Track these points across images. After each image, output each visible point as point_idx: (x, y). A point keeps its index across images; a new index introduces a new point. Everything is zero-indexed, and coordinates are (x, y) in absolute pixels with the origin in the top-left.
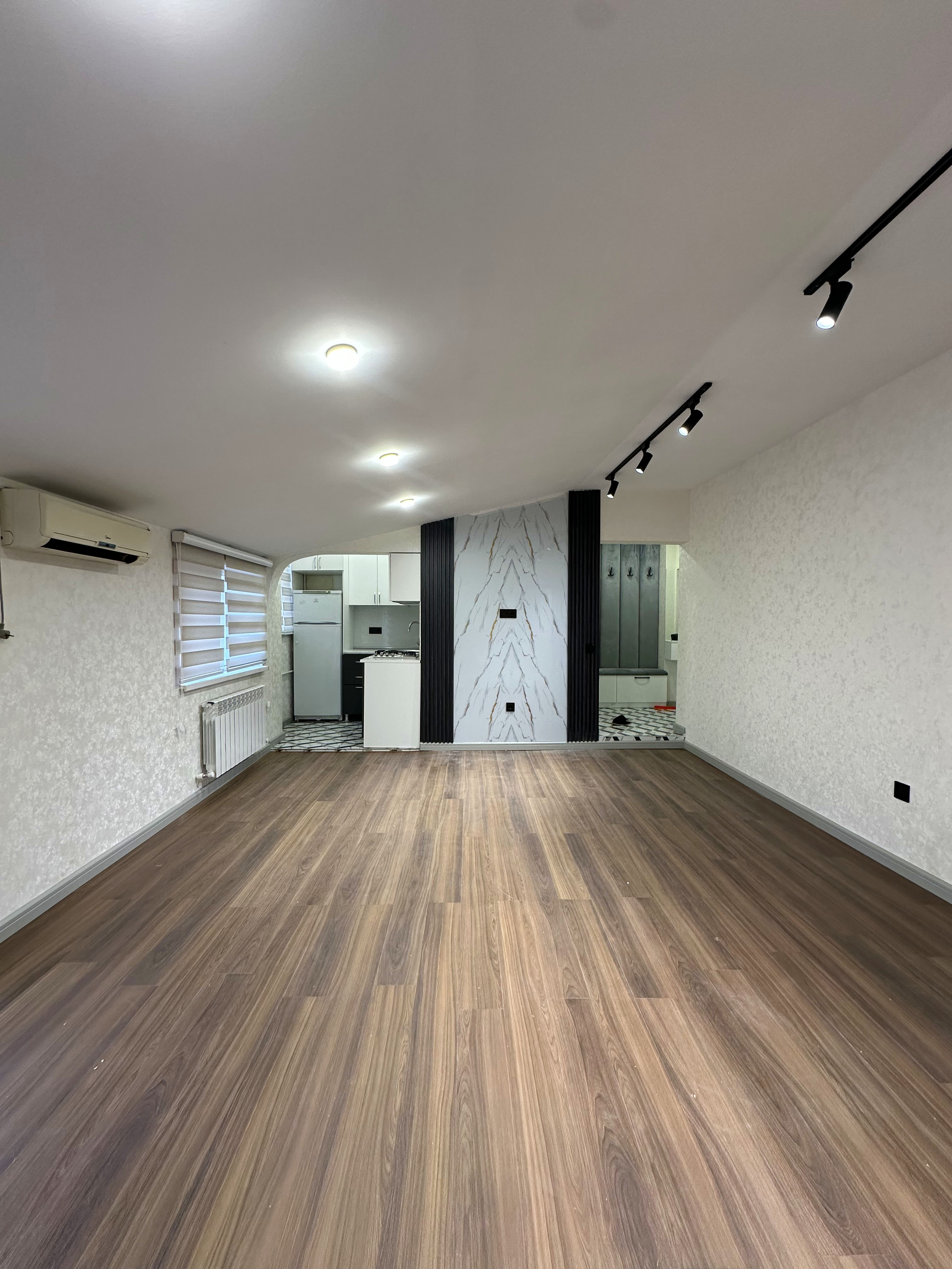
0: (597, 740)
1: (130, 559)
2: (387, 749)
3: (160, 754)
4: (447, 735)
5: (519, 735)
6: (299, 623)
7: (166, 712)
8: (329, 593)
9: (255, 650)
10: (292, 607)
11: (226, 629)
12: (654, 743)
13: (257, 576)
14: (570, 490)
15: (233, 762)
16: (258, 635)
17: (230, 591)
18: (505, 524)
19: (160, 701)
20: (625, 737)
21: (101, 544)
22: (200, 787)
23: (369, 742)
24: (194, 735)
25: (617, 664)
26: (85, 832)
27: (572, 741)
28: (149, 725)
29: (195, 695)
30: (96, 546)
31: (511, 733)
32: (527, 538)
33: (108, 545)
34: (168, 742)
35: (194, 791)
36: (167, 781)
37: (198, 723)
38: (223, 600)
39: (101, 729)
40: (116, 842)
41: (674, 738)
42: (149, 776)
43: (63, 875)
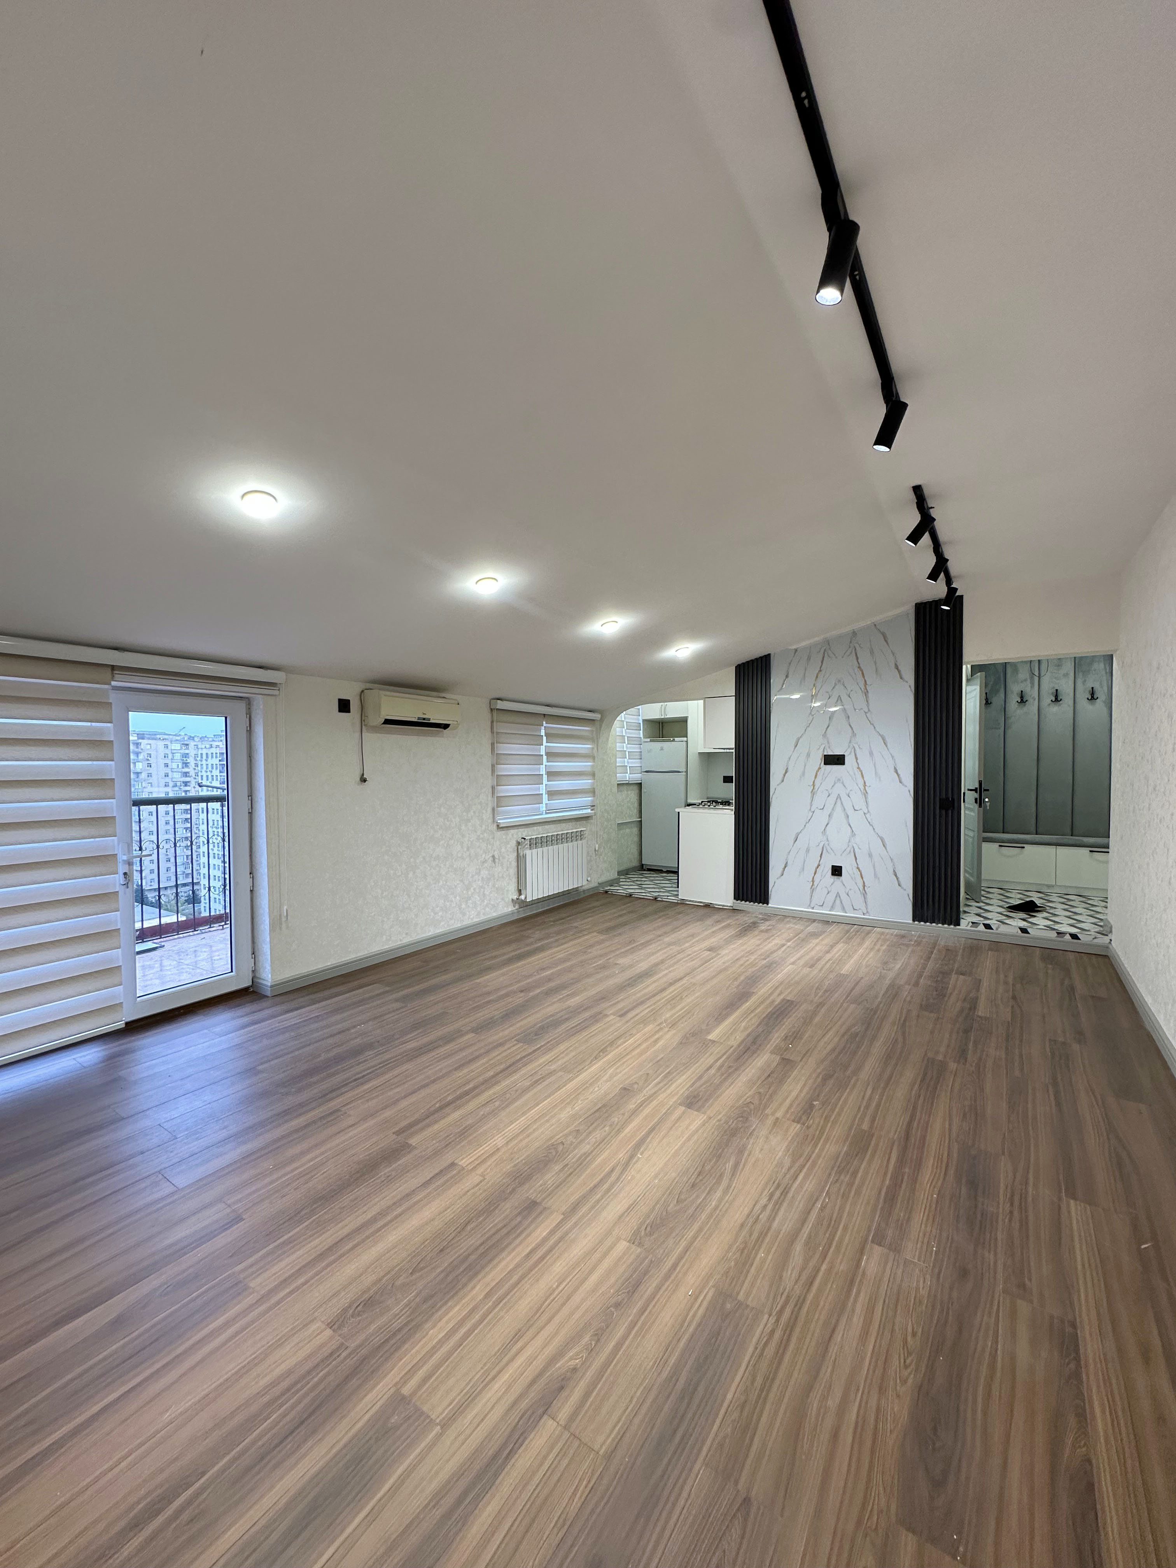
0: (958, 924)
1: (446, 726)
2: (701, 902)
3: (478, 873)
4: (762, 897)
5: (848, 907)
6: (647, 772)
7: (483, 841)
8: (674, 740)
9: (577, 796)
10: (641, 755)
11: (545, 777)
12: (1051, 940)
13: (584, 729)
14: (919, 600)
15: (546, 890)
16: (585, 783)
17: (549, 744)
18: (832, 655)
19: (479, 833)
20: (1002, 926)
21: (419, 718)
22: (517, 907)
23: (685, 893)
24: (510, 863)
25: (1069, 831)
26: (416, 916)
27: (920, 921)
28: (468, 849)
29: (512, 831)
30: (416, 720)
31: (838, 902)
32: (859, 667)
33: (424, 719)
34: (486, 865)
35: (510, 910)
36: (484, 895)
37: (516, 854)
38: (543, 752)
39: (429, 848)
40: (439, 930)
41: (1090, 938)
42: (468, 889)
43: (401, 940)
